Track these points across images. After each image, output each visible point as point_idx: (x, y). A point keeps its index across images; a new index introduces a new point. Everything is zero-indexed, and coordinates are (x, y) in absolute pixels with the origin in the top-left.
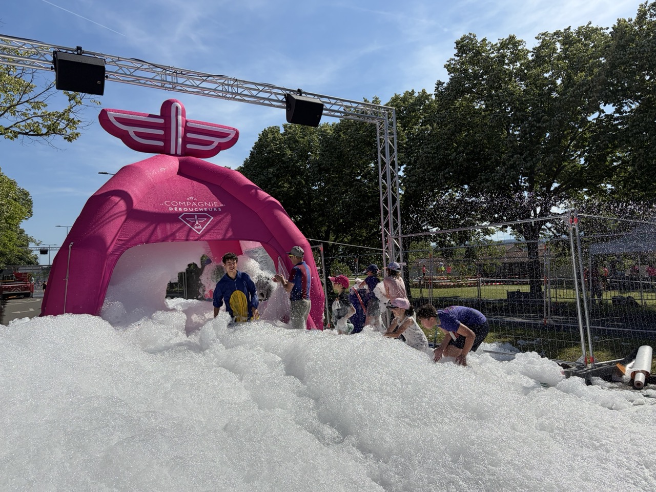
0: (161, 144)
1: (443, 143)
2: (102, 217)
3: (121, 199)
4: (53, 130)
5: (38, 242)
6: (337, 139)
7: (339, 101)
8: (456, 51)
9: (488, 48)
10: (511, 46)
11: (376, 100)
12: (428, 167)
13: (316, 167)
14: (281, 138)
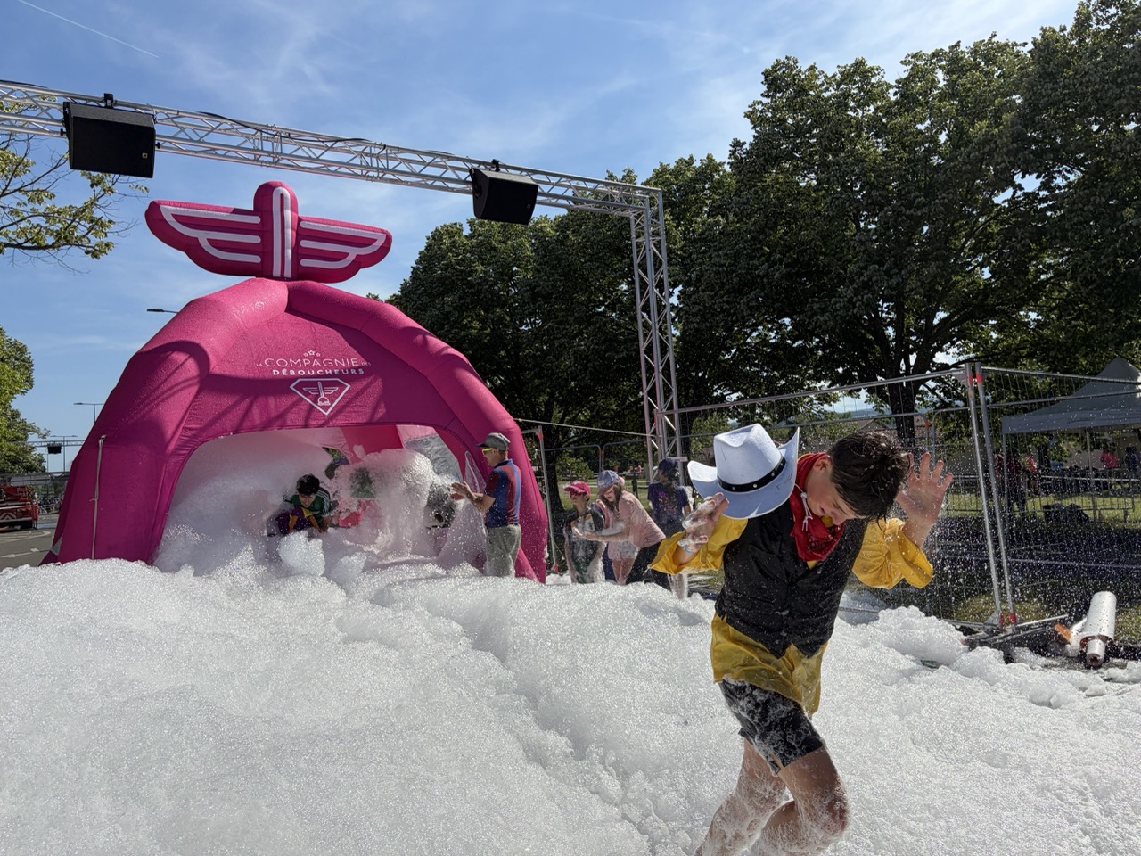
0: (256, 259)
1: (744, 247)
2: (154, 391)
3: (189, 358)
4: (65, 238)
5: (43, 432)
6: (562, 243)
7: (563, 179)
8: (764, 88)
9: (819, 82)
10: (859, 78)
11: (629, 176)
12: (721, 288)
13: (527, 291)
14: (465, 244)
